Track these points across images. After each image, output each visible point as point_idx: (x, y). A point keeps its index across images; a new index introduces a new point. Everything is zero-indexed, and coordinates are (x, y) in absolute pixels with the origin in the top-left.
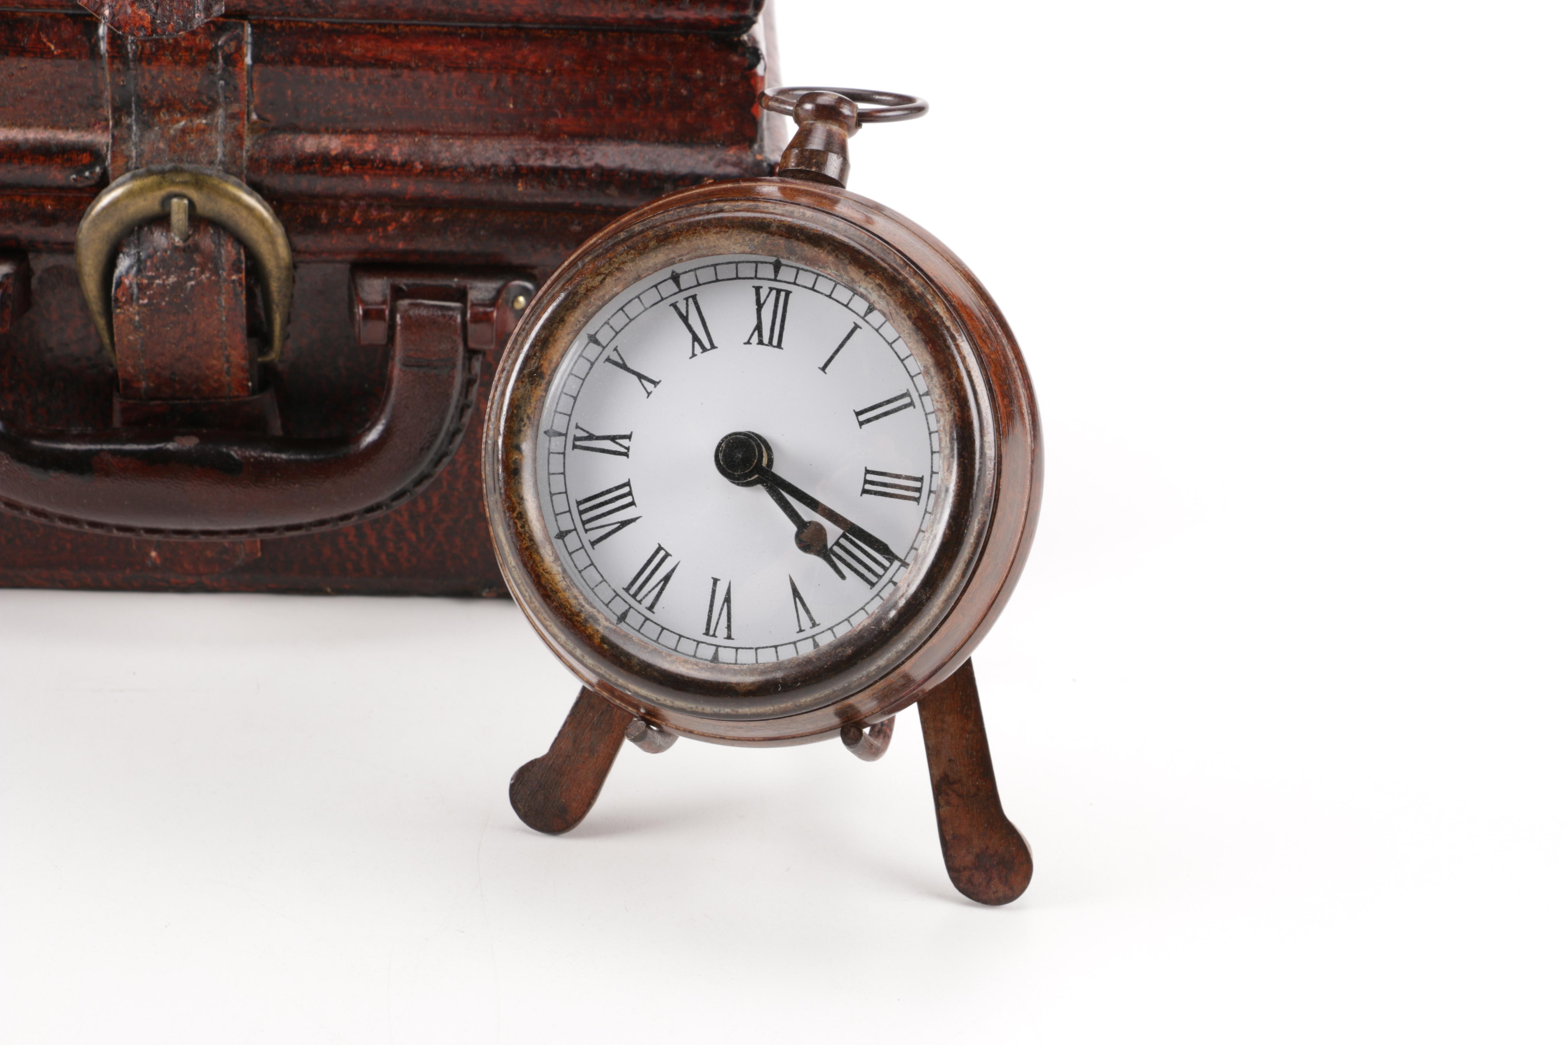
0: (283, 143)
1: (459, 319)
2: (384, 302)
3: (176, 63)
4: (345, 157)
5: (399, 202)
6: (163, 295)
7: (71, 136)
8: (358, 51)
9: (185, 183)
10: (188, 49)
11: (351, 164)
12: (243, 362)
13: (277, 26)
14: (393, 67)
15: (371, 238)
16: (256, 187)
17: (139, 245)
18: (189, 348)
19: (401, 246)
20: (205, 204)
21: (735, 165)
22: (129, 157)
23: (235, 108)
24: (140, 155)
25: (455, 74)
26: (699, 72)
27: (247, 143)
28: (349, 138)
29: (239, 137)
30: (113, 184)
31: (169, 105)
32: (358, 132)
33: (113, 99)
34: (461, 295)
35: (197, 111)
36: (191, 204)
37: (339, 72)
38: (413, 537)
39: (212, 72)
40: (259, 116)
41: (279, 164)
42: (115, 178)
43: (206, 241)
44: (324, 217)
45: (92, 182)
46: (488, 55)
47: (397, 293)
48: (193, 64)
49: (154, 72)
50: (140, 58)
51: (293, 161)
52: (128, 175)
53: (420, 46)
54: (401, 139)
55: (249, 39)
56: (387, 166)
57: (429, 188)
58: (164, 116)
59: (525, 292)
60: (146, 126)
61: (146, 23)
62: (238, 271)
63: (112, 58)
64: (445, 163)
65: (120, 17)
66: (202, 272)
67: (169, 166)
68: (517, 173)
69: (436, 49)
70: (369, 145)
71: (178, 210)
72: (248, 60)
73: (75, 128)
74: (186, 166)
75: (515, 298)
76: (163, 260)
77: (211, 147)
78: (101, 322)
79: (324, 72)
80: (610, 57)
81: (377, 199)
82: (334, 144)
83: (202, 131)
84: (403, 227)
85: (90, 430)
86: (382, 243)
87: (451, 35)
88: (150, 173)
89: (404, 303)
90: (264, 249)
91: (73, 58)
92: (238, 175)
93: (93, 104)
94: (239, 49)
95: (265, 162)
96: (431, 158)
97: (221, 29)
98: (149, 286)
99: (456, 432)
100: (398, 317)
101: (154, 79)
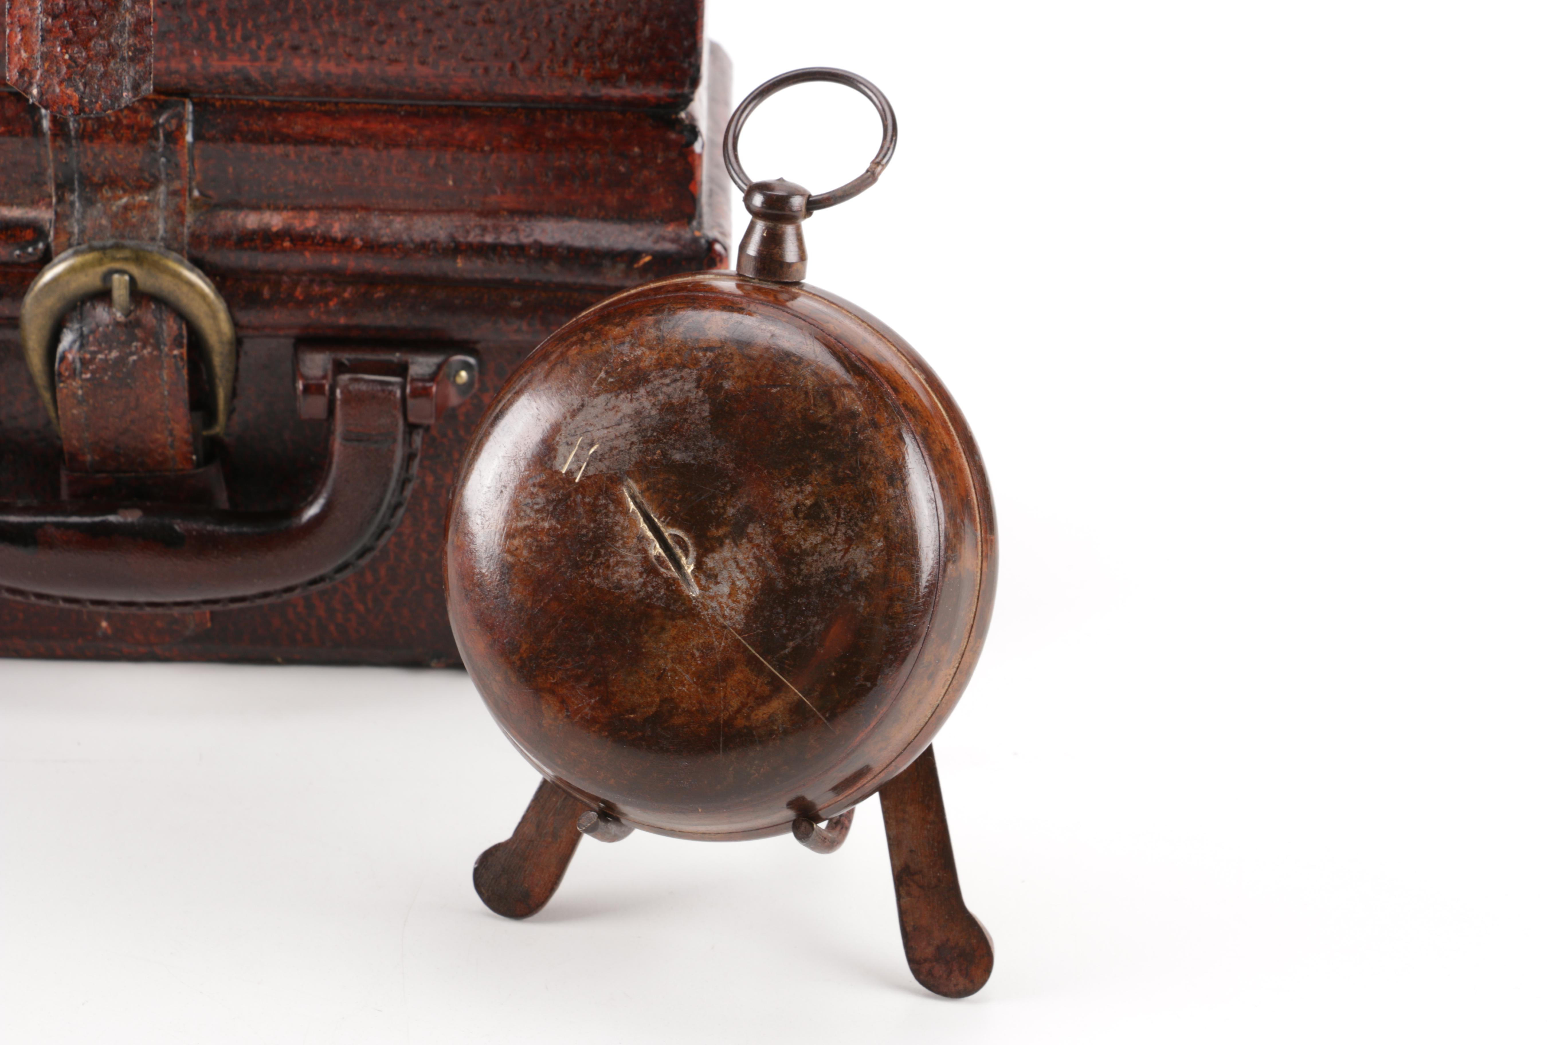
0: (225, 219)
1: (398, 393)
2: (325, 377)
3: (118, 140)
4: (286, 233)
5: (340, 277)
6: (105, 370)
7: (15, 212)
8: (298, 128)
9: (126, 259)
10: (130, 127)
11: (292, 241)
12: (187, 436)
13: (218, 104)
14: (333, 145)
15: (312, 313)
16: (197, 263)
17: (81, 320)
18: (132, 422)
19: (342, 321)
20: (146, 280)
21: (673, 241)
22: (71, 234)
23: (177, 185)
24: (82, 232)
25: (394, 152)
26: (636, 150)
27: (189, 219)
28: (291, 214)
29: (181, 214)
30: (56, 260)
31: (112, 182)
32: (299, 208)
33: (56, 176)
34: (402, 370)
35: (139, 188)
36: (133, 280)
37: (279, 150)
38: (361, 608)
39: (153, 149)
40: (201, 193)
41: (220, 241)
42: (57, 254)
43: (148, 317)
44: (266, 293)
45: (35, 258)
46: (427, 133)
47: (339, 368)
48: (135, 141)
49: (97, 149)
50: (82, 135)
51: (234, 238)
52: (70, 251)
53: (359, 124)
54: (342, 215)
55: (190, 117)
56: (328, 243)
57: (369, 264)
58: (106, 192)
59: (467, 366)
60: (88, 202)
61: (74, 102)
62: (180, 345)
63: (55, 136)
64: (385, 239)
65: (48, 96)
66: (144, 347)
67: (110, 242)
68: (456, 249)
69: (375, 126)
70: (310, 221)
71: (120, 285)
72: (189, 138)
73: (20, 205)
74: (127, 242)
75: (457, 373)
76: (105, 335)
77: (152, 224)
78: (47, 396)
79: (264, 149)
80: (549, 134)
81: (319, 275)
82: (275, 221)
83: (144, 207)
84: (344, 303)
85: (35, 503)
86: (324, 318)
87: (391, 112)
88: (92, 249)
89: (345, 378)
90: (206, 325)
91: (16, 135)
92: (180, 251)
93: (37, 181)
94: (180, 127)
95: (206, 239)
96: (371, 234)
97: (162, 107)
98: (92, 360)
99: (397, 506)
100: (338, 392)
101: (96, 156)
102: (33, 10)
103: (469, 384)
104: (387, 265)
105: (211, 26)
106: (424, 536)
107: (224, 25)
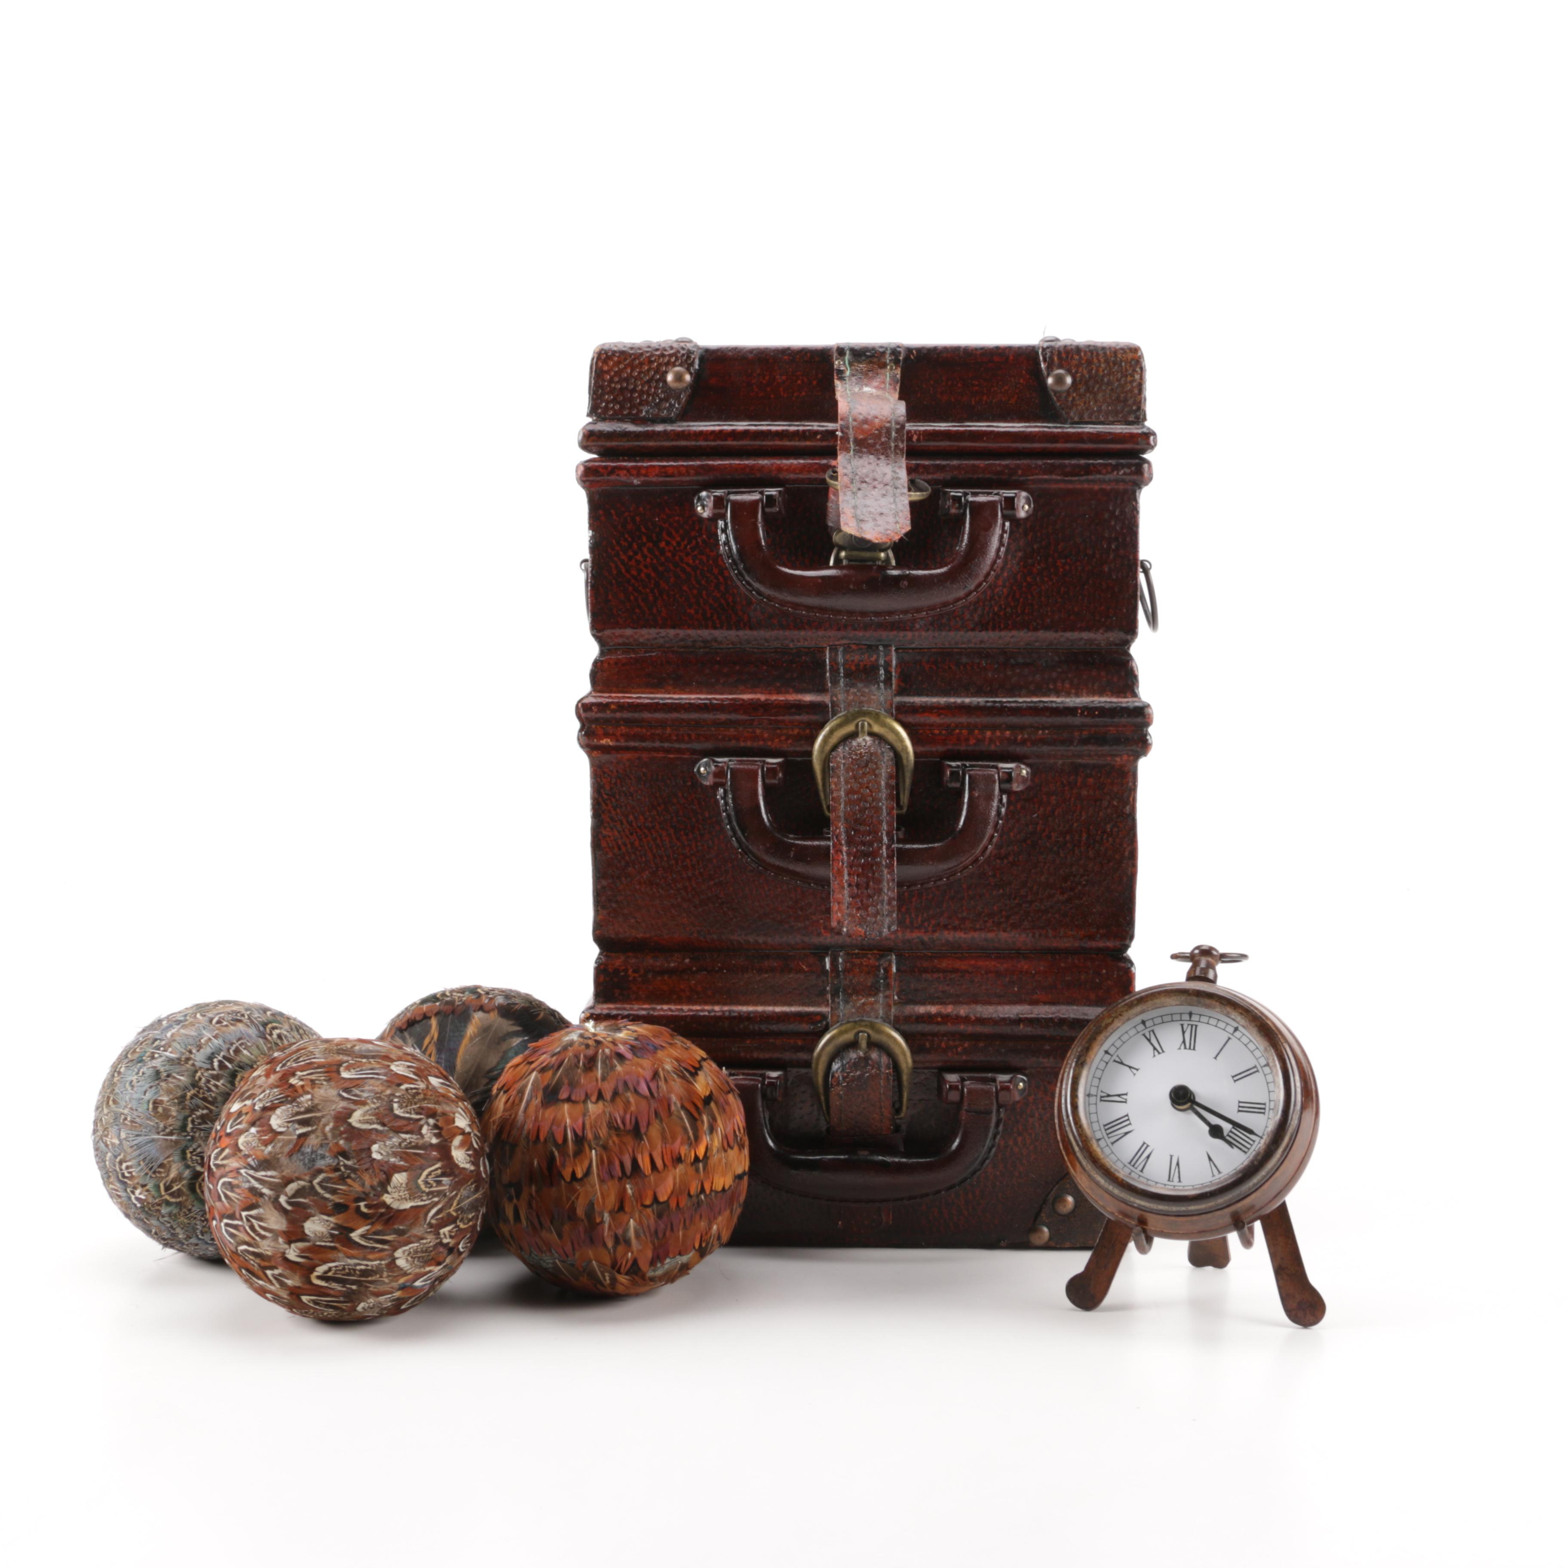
0: (909, 1009)
1: (994, 1089)
2: (958, 1082)
3: (861, 972)
4: (939, 1014)
5: (963, 1036)
6: (853, 1081)
7: (811, 1009)
8: (944, 965)
9: (866, 1026)
10: (867, 966)
11: (942, 1017)
12: (889, 1116)
13: (907, 954)
14: (961, 972)
15: (950, 1054)
16: (897, 1030)
17: (842, 1059)
18: (864, 1108)
19: (964, 1058)
20: (875, 1036)
22: (839, 1016)
23: (888, 993)
24: (844, 1015)
25: (989, 975)
26: (1104, 971)
27: (893, 1010)
28: (940, 1006)
29: (889, 1006)
30: (830, 1029)
31: (857, 992)
32: (944, 1004)
33: (831, 990)
34: (994, 1080)
35: (870, 995)
36: (869, 1036)
37: (936, 975)
38: (966, 1212)
39: (877, 976)
40: (898, 997)
41: (908, 1019)
42: (831, 1026)
43: (874, 1055)
44: (928, 1045)
45: (821, 1028)
46: (1005, 966)
47: (963, 1080)
48: (868, 973)
49: (851, 977)
50: (845, 970)
51: (914, 1017)
52: (839, 1024)
53: (973, 962)
54: (964, 1006)
55: (895, 960)
56: (958, 1019)
57: (979, 1029)
58: (854, 998)
59: (1023, 1081)
60: (846, 1002)
61: (862, 934)
62: (889, 1068)
63: (832, 970)
64: (986, 1016)
65: (851, 932)
66: (872, 1069)
67: (858, 1019)
68: (1018, 1021)
69: (981, 963)
70: (949, 1009)
71: (863, 1037)
72: (894, 969)
73: (813, 1006)
74: (865, 1019)
75: (1019, 1083)
76: (855, 1063)
77: (876, 1011)
78: (822, 1097)
79: (928, 976)
80: (1062, 965)
81: (953, 1035)
82: (933, 1009)
83: (872, 1004)
84: (965, 1048)
85: (817, 1150)
86: (956, 1057)
87: (988, 956)
88: (848, 1022)
89: (967, 1083)
90: (901, 1058)
91: (814, 972)
92: (890, 1023)
93: (823, 993)
94: (890, 965)
95: (902, 1017)
96: (978, 1015)
97: (882, 956)
98: (847, 1077)
99: (993, 1146)
100: (965, 1090)
101: (851, 980)
103: (1024, 1090)
104: (985, 1030)
105: (907, 917)
106: (998, 1173)
107: (913, 915)
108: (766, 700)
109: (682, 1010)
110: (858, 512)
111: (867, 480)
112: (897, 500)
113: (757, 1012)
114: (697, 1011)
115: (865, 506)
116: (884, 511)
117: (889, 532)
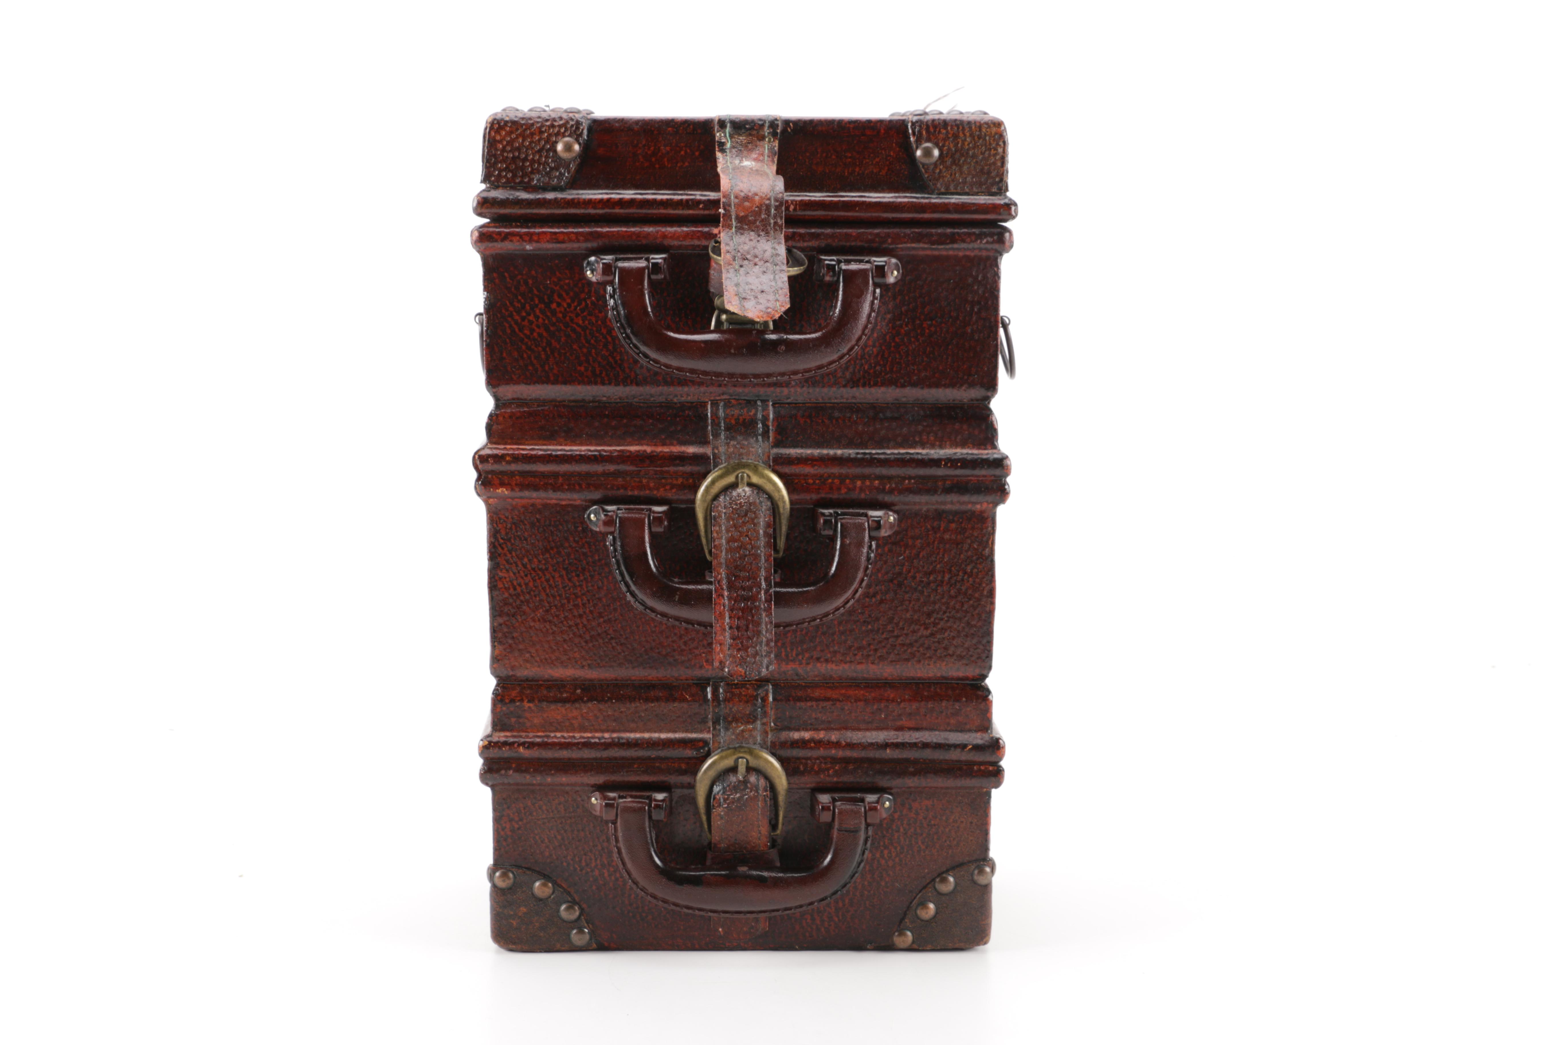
0: (785, 735)
1: (863, 809)
2: (829, 804)
3: (740, 701)
4: (812, 740)
5: (834, 760)
6: (733, 803)
7: (694, 736)
8: (817, 694)
9: (745, 752)
10: (745, 696)
11: (814, 743)
12: (766, 833)
13: (782, 685)
14: (832, 701)
15: (822, 776)
16: (774, 755)
17: (723, 783)
18: (743, 827)
19: (835, 779)
20: (752, 762)
21: (982, 739)
22: (720, 743)
23: (765, 720)
24: (724, 742)
25: (859, 703)
26: (964, 700)
27: (769, 736)
28: (813, 732)
29: (766, 733)
30: (713, 755)
31: (736, 720)
32: (816, 730)
33: (713, 718)
34: (862, 800)
35: (748, 723)
36: (747, 761)
37: (809, 704)
38: (836, 919)
39: (755, 705)
40: (774, 724)
41: (784, 745)
42: (713, 752)
43: (753, 779)
44: (802, 768)
45: (703, 754)
46: (873, 695)
47: (834, 800)
48: (747, 702)
49: (731, 706)
50: (726, 700)
51: (789, 743)
52: (720, 750)
53: (843, 691)
54: (835, 732)
55: (771, 691)
56: (830, 744)
57: (848, 753)
58: (734, 725)
59: (889, 800)
60: (727, 729)
61: (743, 674)
62: (766, 791)
63: (713, 700)
64: (855, 742)
65: (732, 672)
66: (751, 792)
67: (737, 745)
68: (886, 745)
69: (851, 692)
70: (821, 735)
71: (742, 764)
72: (771, 699)
73: (695, 732)
74: (744, 745)
75: (884, 803)
76: (734, 787)
77: (754, 738)
78: (704, 818)
79: (802, 704)
80: (926, 694)
81: (825, 759)
82: (807, 735)
83: (750, 731)
84: (836, 771)
85: (700, 866)
86: (828, 779)
87: (857, 686)
88: (729, 748)
89: (838, 803)
90: (777, 782)
91: (696, 701)
92: (767, 749)
93: (704, 721)
94: (767, 695)
95: (777, 743)
96: (849, 740)
97: (759, 687)
98: (727, 799)
99: (862, 861)
100: (837, 811)
101: (731, 709)
102: (724, 637)
103: (889, 808)
104: (855, 754)
105: (783, 650)
106: (866, 883)
107: (788, 649)
108: (652, 452)
109: (574, 737)
110: (741, 290)
111: (748, 257)
112: (777, 277)
113: (643, 739)
114: (588, 738)
115: (747, 283)
116: (765, 288)
117: (769, 310)
